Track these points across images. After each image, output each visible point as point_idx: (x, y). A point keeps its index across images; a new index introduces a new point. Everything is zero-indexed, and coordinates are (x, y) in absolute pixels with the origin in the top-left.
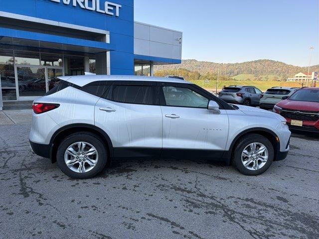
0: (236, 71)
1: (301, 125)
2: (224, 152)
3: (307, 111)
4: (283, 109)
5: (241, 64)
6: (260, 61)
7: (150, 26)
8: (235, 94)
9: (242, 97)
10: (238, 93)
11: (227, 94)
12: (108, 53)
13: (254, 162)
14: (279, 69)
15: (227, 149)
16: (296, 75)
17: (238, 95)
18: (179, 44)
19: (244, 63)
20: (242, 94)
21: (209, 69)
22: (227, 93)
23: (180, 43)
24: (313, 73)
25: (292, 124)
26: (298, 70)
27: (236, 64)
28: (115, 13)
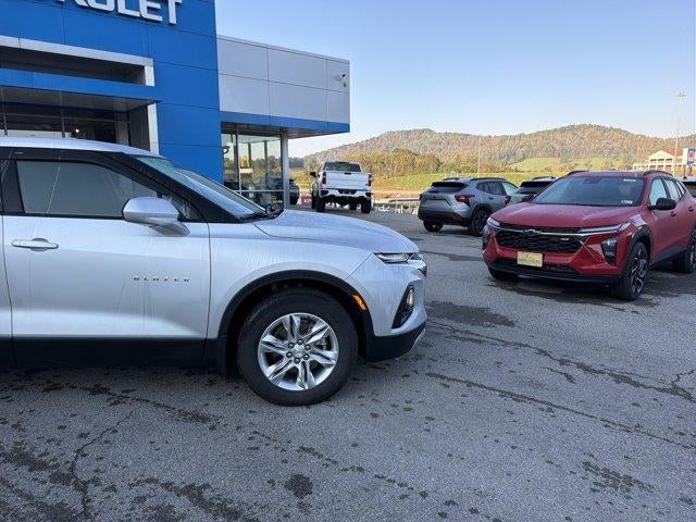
0: (520, 152)
1: (540, 265)
2: (206, 342)
3: (552, 229)
4: (502, 225)
5: (530, 135)
6: (572, 128)
7: (266, 47)
8: (452, 196)
9: (467, 203)
10: (459, 193)
11: (435, 199)
12: (152, 110)
13: (299, 366)
14: (615, 144)
15: (213, 334)
16: (652, 157)
17: (458, 199)
18: (343, 89)
19: (538, 134)
20: (467, 197)
21: (461, 149)
22: (435, 195)
23: (345, 85)
24: (685, 151)
25: (519, 263)
26: (657, 144)
27: (520, 136)
28: (166, 14)
